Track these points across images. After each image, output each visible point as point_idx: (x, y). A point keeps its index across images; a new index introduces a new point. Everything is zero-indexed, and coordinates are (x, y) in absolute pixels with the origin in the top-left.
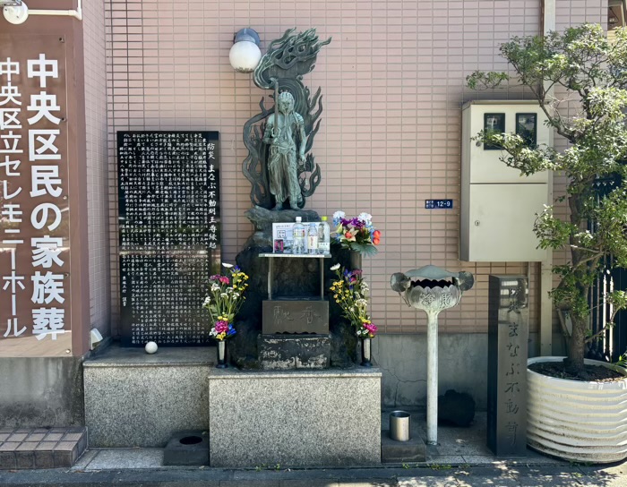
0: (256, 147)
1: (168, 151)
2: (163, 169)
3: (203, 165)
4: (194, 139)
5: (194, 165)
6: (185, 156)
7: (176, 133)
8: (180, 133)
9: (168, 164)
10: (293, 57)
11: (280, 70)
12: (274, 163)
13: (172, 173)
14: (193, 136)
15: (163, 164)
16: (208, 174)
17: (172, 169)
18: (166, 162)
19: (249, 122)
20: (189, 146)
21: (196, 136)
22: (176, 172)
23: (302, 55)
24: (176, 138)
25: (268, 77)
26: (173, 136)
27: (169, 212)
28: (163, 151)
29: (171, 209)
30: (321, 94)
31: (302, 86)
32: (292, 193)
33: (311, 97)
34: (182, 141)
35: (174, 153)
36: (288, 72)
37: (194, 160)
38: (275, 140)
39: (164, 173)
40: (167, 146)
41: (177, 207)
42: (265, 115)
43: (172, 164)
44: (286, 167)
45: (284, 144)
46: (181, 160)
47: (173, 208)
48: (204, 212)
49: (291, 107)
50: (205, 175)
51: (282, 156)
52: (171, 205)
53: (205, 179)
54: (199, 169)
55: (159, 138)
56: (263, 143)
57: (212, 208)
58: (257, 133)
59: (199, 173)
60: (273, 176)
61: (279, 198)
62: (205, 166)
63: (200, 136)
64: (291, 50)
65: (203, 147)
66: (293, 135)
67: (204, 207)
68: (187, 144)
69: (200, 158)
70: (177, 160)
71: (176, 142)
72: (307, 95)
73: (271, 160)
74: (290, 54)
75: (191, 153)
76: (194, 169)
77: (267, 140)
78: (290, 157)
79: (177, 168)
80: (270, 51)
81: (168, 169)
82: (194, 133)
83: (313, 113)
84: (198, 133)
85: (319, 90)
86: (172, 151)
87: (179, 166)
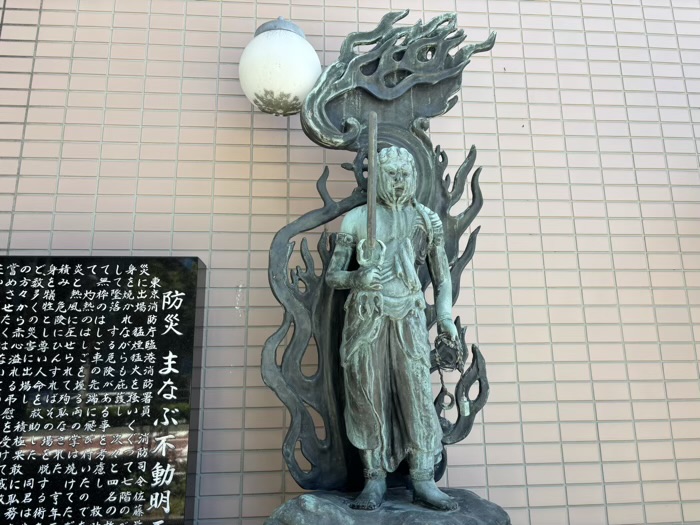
0: (306, 299)
1: (41, 314)
2: (20, 367)
3: (144, 353)
4: (125, 277)
5: (118, 353)
6: (94, 327)
7: (72, 261)
8: (86, 261)
9: (36, 353)
10: (404, 73)
11: (369, 105)
12: (363, 349)
13: (47, 381)
14: (124, 269)
15: (22, 353)
16: (158, 380)
17: (47, 367)
18: (31, 345)
19: (288, 231)
20: (109, 300)
21: (132, 269)
22: (60, 378)
23: (426, 69)
24: (71, 277)
25: (340, 118)
26: (65, 269)
27: (20, 507)
28: (27, 314)
29: (28, 498)
30: (477, 163)
31: (428, 144)
32: (421, 443)
33: (451, 171)
34: (88, 284)
35: (60, 319)
36: (392, 108)
37: (118, 340)
38: (372, 275)
39: (19, 380)
40: (41, 300)
41: (49, 490)
42: (333, 212)
43: (50, 353)
44: (401, 358)
45: (396, 287)
46: (78, 340)
47: (36, 492)
48: (132, 504)
49: (411, 184)
50: (148, 384)
51: (390, 324)
52: (30, 483)
53: (148, 398)
54: (130, 365)
55: (19, 276)
56: (326, 288)
57: (161, 489)
58: (308, 263)
59: (128, 379)
60: (359, 386)
61: (377, 461)
62: (151, 357)
63: (144, 269)
64: (400, 55)
65: (148, 301)
66: (417, 263)
67: (134, 489)
68: (103, 294)
69: (139, 332)
70: (64, 340)
71: (70, 288)
72: (441, 167)
73: (353, 336)
74: (398, 65)
75: (114, 319)
76: (117, 367)
77: (341, 277)
78: (414, 329)
79: (63, 365)
80: (346, 56)
81: (35, 366)
82: (125, 262)
83: (457, 210)
84: (137, 261)
85: (473, 153)
86: (53, 315)
87: (70, 358)
